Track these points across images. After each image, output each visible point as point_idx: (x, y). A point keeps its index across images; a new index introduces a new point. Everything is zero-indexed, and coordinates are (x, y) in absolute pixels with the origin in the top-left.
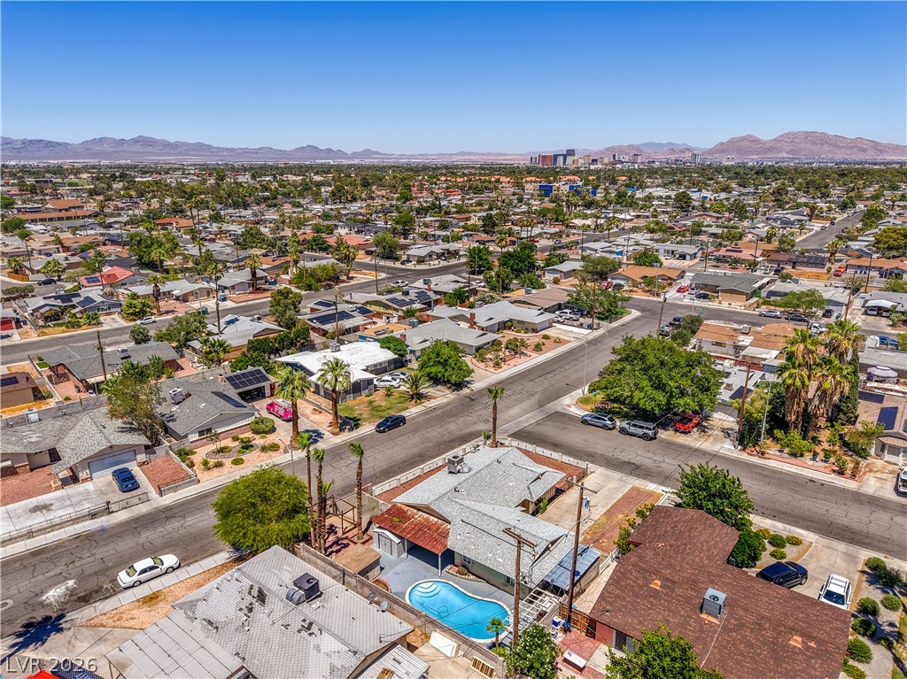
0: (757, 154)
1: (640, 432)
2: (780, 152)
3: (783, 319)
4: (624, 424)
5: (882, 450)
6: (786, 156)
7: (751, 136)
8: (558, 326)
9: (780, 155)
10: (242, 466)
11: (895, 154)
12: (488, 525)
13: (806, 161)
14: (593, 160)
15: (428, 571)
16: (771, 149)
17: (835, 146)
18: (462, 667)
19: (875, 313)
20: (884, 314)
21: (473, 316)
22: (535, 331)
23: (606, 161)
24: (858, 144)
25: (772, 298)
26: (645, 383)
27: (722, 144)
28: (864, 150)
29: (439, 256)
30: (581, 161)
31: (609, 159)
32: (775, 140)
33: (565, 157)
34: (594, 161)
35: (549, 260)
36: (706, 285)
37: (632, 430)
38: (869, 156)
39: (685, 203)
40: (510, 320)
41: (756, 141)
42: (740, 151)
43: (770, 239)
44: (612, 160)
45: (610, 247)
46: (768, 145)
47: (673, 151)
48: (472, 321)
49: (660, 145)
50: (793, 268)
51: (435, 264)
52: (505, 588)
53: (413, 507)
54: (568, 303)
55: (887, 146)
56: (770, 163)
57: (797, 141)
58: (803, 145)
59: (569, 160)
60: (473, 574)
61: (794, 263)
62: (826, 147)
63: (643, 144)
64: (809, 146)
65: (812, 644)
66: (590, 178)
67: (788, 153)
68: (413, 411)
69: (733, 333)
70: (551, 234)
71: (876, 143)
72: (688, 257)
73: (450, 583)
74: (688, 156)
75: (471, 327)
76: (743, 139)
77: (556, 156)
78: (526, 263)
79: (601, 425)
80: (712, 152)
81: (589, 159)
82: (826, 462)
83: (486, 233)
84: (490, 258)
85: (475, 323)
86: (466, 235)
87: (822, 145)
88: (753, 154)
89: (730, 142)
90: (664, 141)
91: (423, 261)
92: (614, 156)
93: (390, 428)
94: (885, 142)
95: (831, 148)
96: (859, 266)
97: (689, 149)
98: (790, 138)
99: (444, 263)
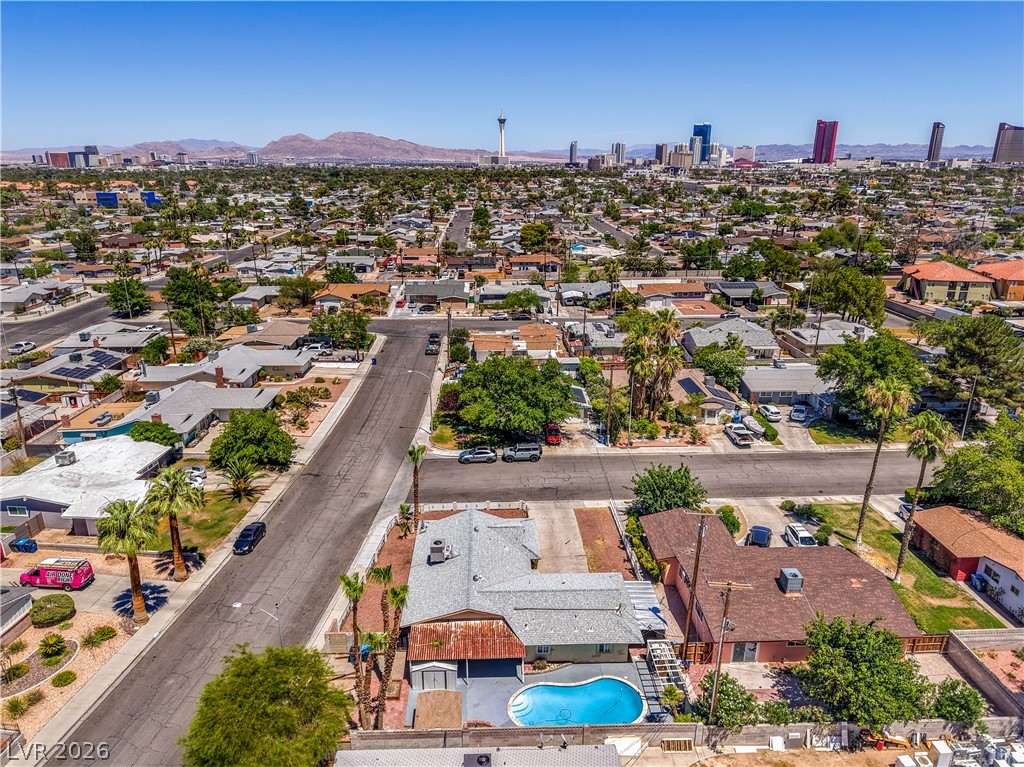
0: (313, 155)
1: (527, 454)
2: (334, 153)
3: (510, 320)
4: (508, 451)
5: (703, 416)
6: (341, 157)
7: (303, 136)
8: (317, 365)
9: (334, 156)
10: (78, 683)
11: (433, 156)
12: (546, 601)
13: (361, 162)
14: (125, 160)
15: (505, 685)
16: (324, 150)
17: (383, 147)
18: (657, 757)
19: (572, 303)
20: (578, 303)
21: (219, 371)
22: (300, 375)
23: (144, 160)
24: (401, 146)
25: (486, 302)
26: (522, 404)
27: (275, 143)
28: (408, 152)
29: (47, 298)
30: (110, 162)
31: (148, 159)
32: (326, 140)
33: (86, 156)
34: (128, 161)
35: (226, 287)
36: (421, 296)
37: (519, 455)
38: (412, 158)
39: (303, 209)
40: (264, 368)
41: (307, 140)
42: (294, 151)
43: (421, 244)
44: (151, 160)
45: (271, 266)
46: (321, 145)
47: (221, 150)
48: (219, 379)
49: (203, 143)
50: (470, 270)
51: (47, 311)
52: (597, 659)
53: (438, 621)
54: (310, 335)
55: (425, 148)
56: (331, 165)
57: (347, 141)
58: (354, 146)
59: (93, 160)
60: (553, 662)
61: (470, 266)
62: (374, 148)
63: (183, 141)
64: (360, 147)
65: (864, 580)
66: (151, 182)
67: (342, 154)
68: (257, 512)
69: (505, 340)
70: (179, 256)
71: (417, 146)
72: (368, 269)
73: (541, 683)
74: (241, 156)
75: (220, 385)
76: (295, 138)
77: (72, 156)
78: (206, 294)
79: (485, 460)
80: (265, 151)
81: (119, 159)
82: (676, 436)
83: (83, 260)
84: (147, 293)
85: (225, 380)
86: (56, 266)
87: (372, 146)
88: (308, 154)
89: (283, 140)
90: (208, 138)
91: (25, 310)
92: (153, 155)
93: (253, 543)
94: (423, 145)
95: (380, 150)
96: (521, 264)
97: (240, 149)
98: (340, 138)
99: (59, 309)
